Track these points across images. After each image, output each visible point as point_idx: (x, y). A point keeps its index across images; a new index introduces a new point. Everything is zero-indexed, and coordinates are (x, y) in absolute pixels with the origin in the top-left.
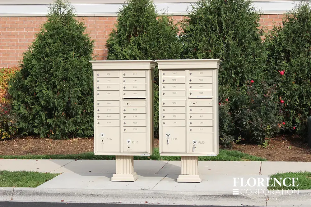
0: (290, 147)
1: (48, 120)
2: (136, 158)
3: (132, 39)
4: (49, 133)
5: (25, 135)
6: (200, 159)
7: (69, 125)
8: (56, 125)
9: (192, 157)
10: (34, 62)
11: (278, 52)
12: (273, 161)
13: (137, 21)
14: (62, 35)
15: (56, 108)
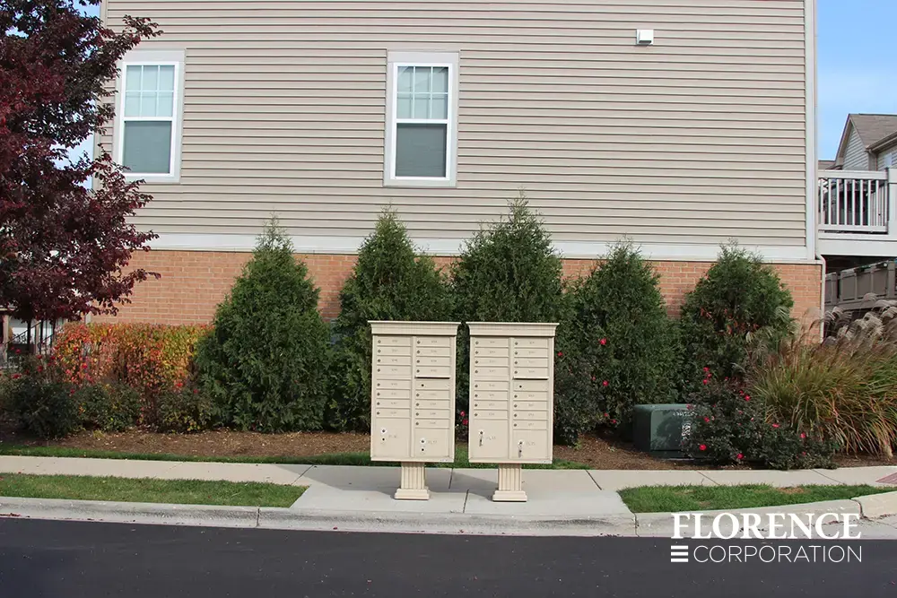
0: (613, 449)
1: (256, 405)
2: (429, 465)
3: (381, 288)
4: (254, 424)
5: (220, 425)
6: (525, 466)
7: (287, 412)
8: (268, 412)
9: (506, 464)
10: (237, 318)
11: (589, 313)
12: (599, 469)
13: (389, 263)
14: (278, 279)
15: (269, 387)
